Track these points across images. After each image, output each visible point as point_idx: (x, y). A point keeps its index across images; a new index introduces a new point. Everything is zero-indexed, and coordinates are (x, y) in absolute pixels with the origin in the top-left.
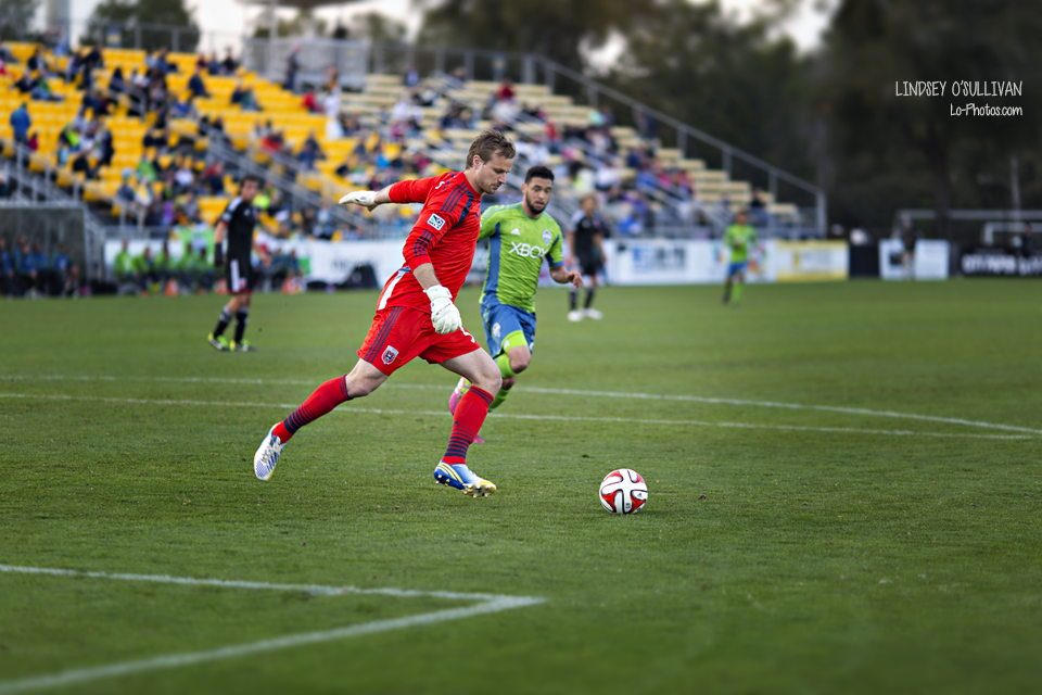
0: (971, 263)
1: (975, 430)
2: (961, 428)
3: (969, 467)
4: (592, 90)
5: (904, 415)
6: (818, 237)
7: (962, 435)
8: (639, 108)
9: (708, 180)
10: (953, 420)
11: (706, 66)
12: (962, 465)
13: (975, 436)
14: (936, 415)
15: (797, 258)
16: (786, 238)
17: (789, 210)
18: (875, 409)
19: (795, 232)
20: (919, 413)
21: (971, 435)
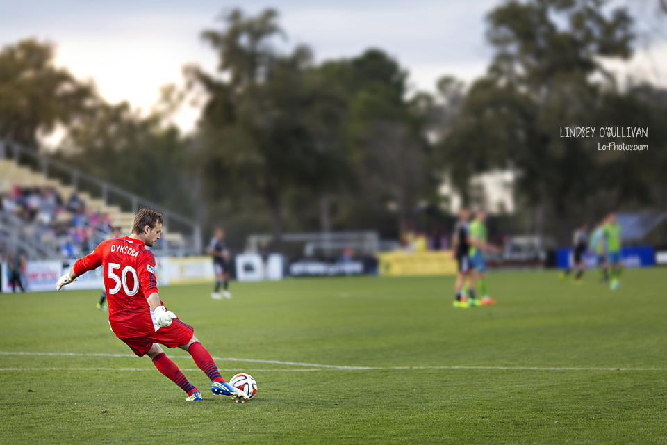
0: (297, 268)
1: (285, 367)
2: (276, 366)
3: (277, 388)
4: (44, 162)
5: (240, 360)
6: (195, 255)
7: (275, 370)
8: (76, 174)
9: (122, 220)
10: (272, 362)
11: (121, 145)
12: (274, 387)
13: (285, 370)
14: (261, 359)
15: (182, 269)
16: (175, 256)
17: (176, 238)
18: (222, 357)
19: (181, 252)
20: (249, 358)
21: (282, 370)
